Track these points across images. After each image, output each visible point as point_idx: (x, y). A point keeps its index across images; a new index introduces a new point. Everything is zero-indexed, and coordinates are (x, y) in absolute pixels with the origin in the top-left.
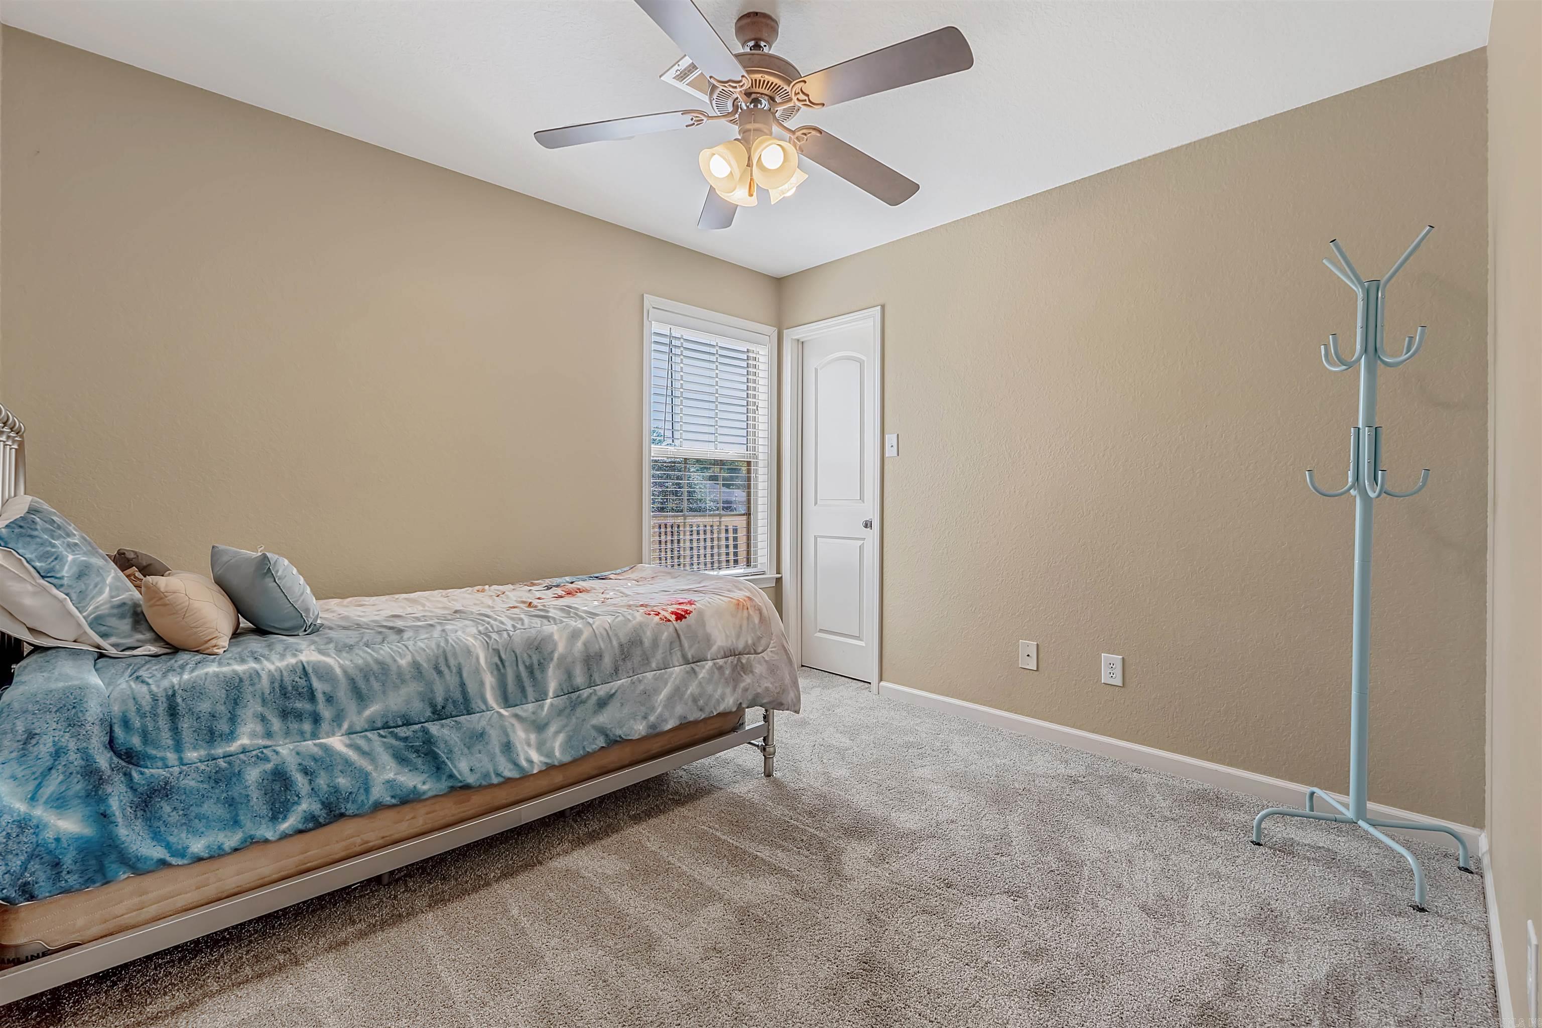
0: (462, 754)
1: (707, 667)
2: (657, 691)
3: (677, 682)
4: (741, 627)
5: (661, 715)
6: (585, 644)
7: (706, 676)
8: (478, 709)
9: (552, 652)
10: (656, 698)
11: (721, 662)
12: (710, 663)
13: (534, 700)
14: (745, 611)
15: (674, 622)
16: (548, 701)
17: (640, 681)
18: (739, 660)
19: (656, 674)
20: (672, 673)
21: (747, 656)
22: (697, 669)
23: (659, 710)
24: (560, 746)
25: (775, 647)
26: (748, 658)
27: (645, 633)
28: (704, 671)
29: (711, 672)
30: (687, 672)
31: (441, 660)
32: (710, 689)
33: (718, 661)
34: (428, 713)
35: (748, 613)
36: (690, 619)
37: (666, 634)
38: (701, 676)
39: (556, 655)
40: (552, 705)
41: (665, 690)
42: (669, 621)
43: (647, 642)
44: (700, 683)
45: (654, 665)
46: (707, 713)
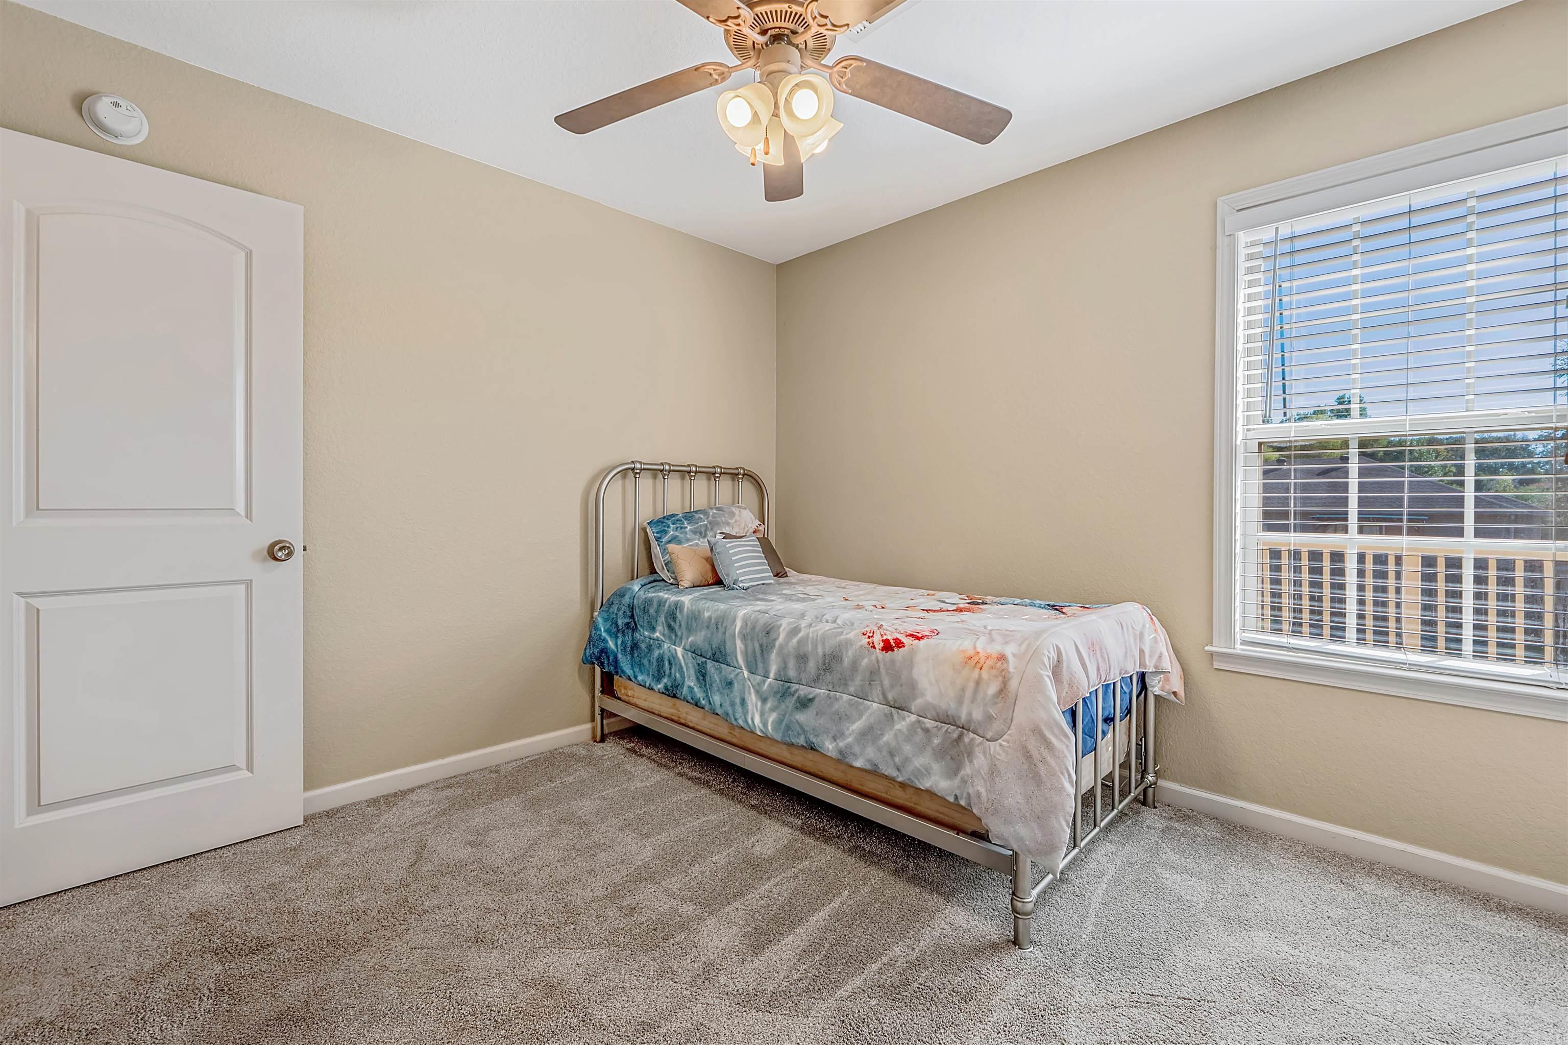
0: (718, 690)
1: (908, 720)
2: (849, 718)
3: (872, 720)
4: (963, 690)
5: (849, 746)
6: (799, 642)
7: (905, 730)
8: (732, 664)
9: (775, 640)
10: (847, 725)
11: (929, 723)
12: (913, 718)
13: (762, 675)
14: (977, 671)
15: (878, 651)
16: (769, 680)
17: (837, 700)
18: (960, 736)
19: (852, 700)
20: (868, 708)
21: (972, 735)
22: (896, 716)
23: (850, 740)
24: (773, 722)
25: (1008, 742)
26: (972, 740)
27: (847, 651)
28: (903, 723)
29: (912, 728)
30: (886, 715)
31: (721, 620)
32: (907, 749)
33: (926, 720)
34: (709, 654)
35: (980, 675)
36: (898, 653)
37: (866, 660)
38: (897, 727)
39: (777, 644)
40: (770, 684)
41: (859, 722)
42: (874, 647)
43: (846, 661)
44: (896, 735)
45: (852, 689)
46: (905, 778)
